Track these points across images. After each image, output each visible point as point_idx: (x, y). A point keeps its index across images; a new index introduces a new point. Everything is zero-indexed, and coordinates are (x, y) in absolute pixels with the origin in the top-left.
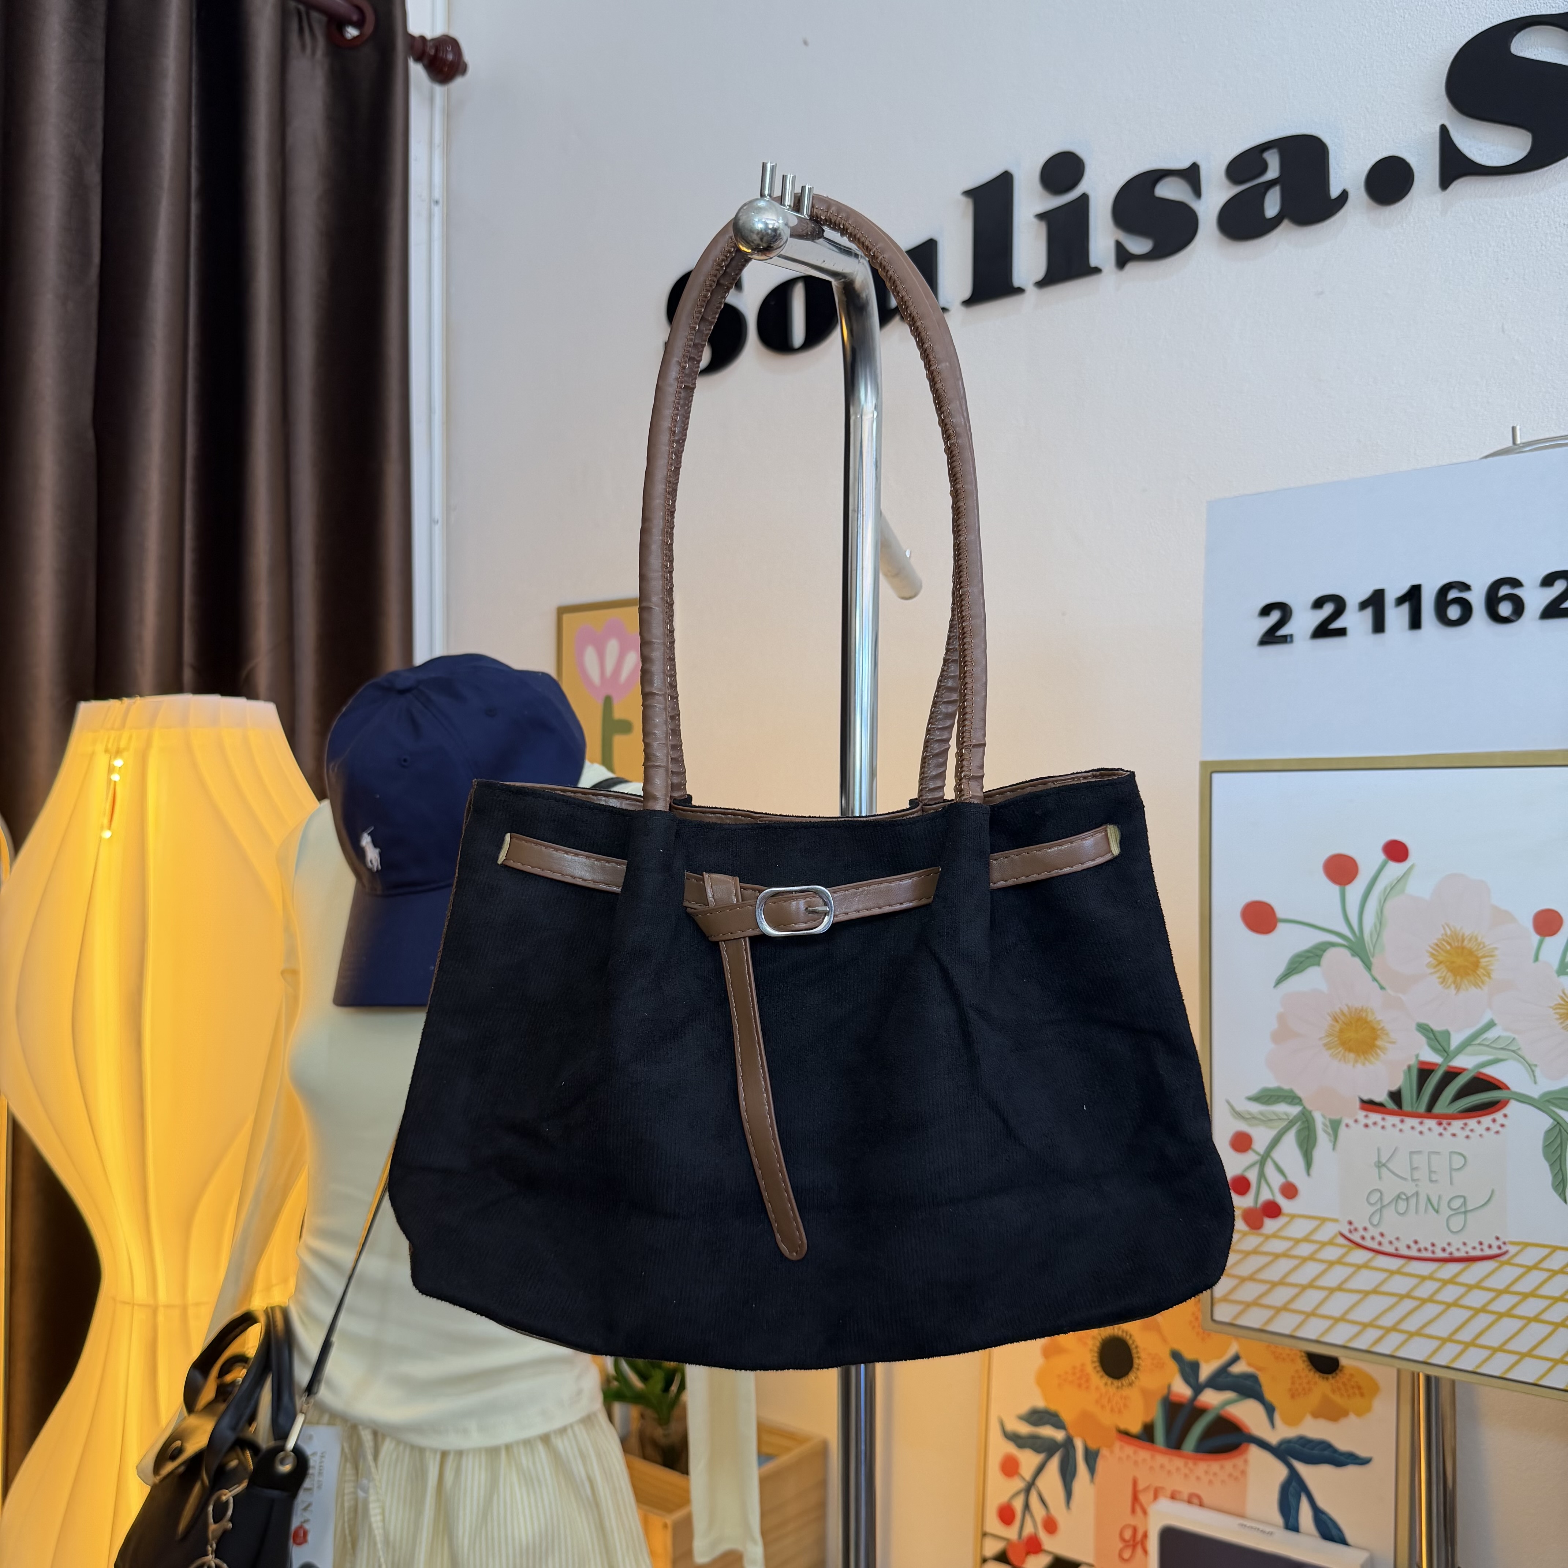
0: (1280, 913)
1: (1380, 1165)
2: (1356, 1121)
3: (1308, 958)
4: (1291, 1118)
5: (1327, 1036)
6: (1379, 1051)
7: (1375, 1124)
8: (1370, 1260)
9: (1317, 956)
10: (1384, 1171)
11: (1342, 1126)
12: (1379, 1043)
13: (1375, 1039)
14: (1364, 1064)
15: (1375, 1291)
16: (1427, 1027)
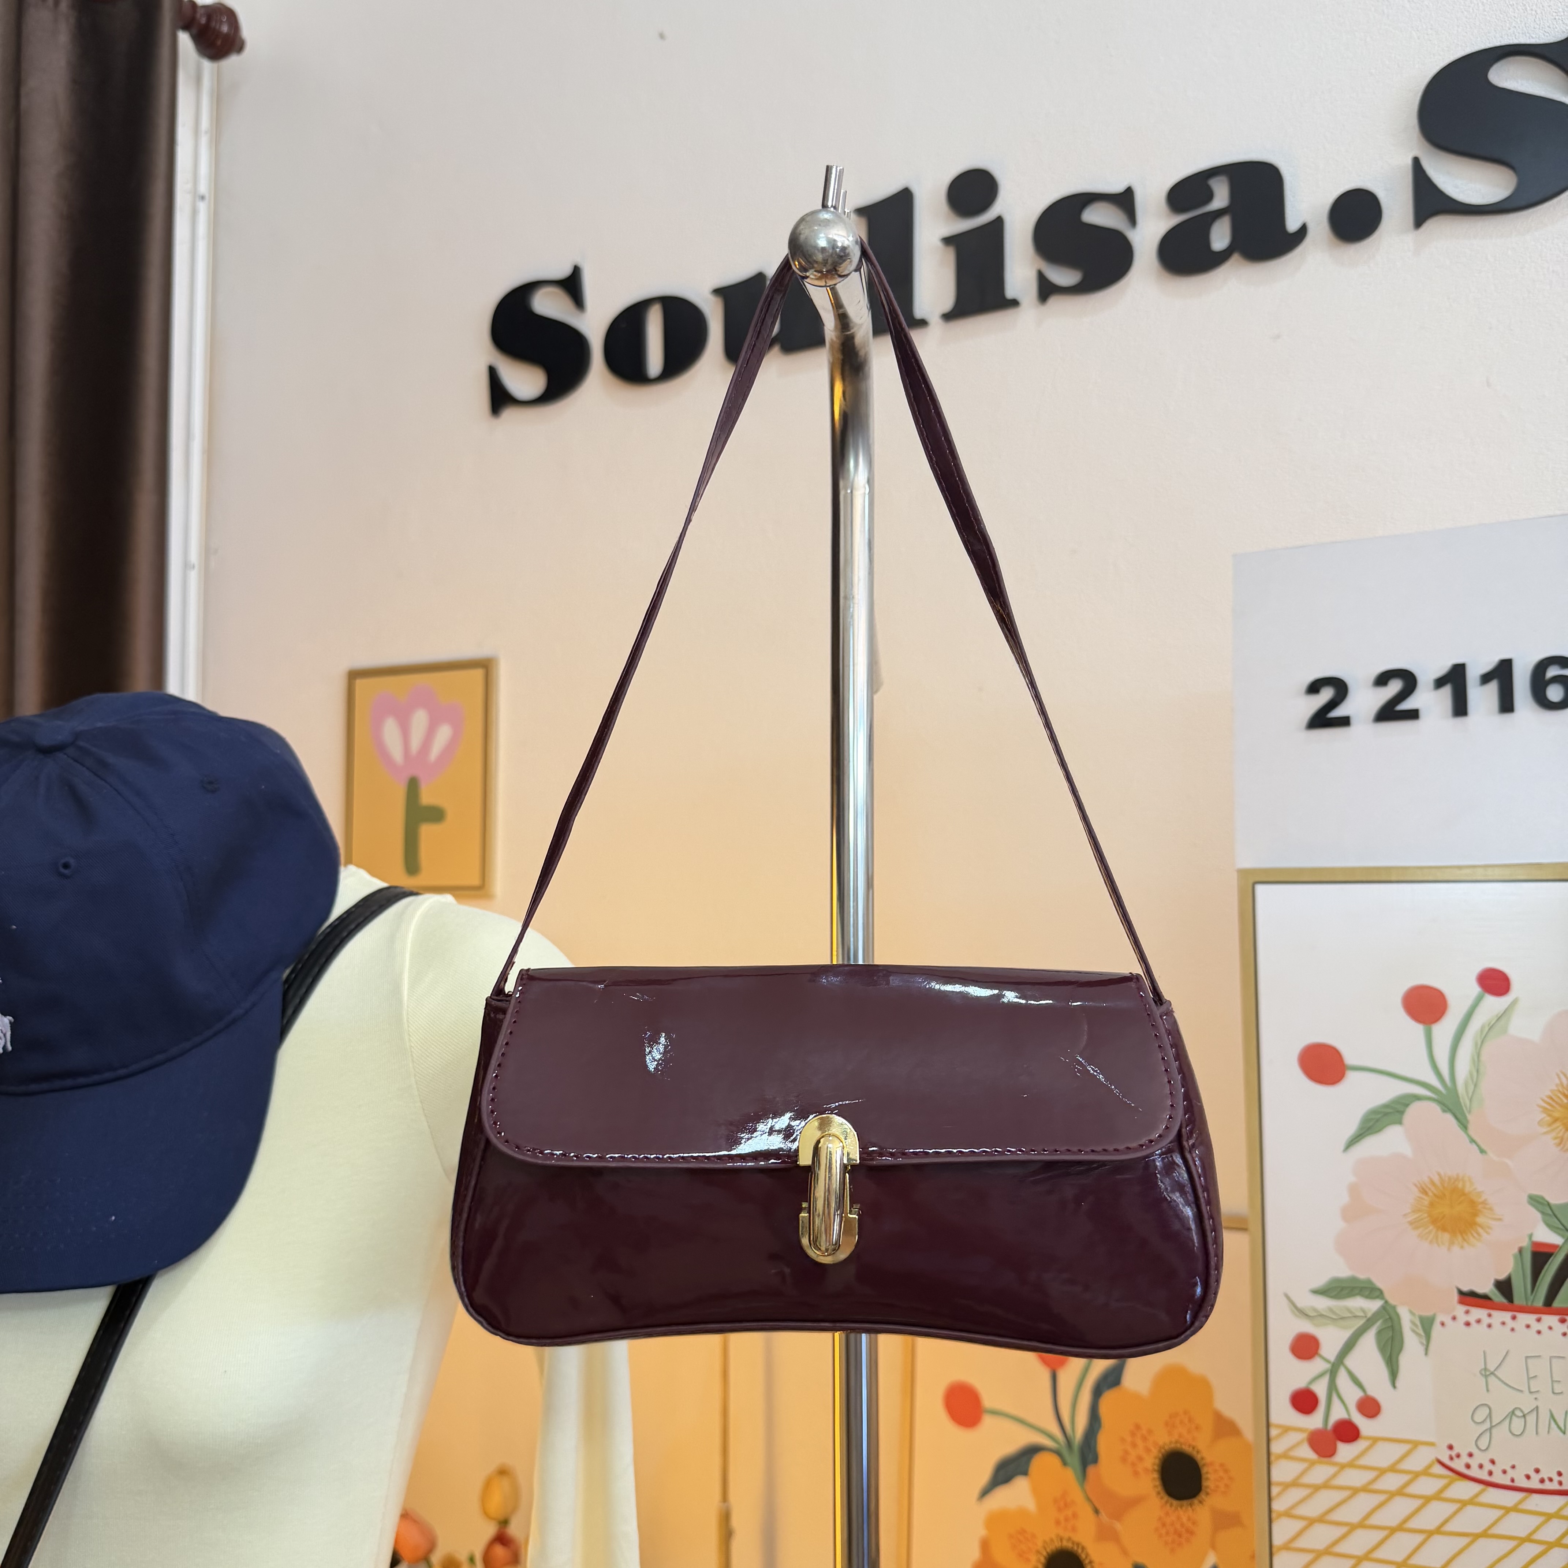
0: (1349, 1058)
1: (1486, 1373)
2: (1454, 1318)
3: (1386, 1114)
4: (1369, 1315)
5: (1414, 1212)
6: (1480, 1230)
7: (1479, 1321)
8: (1477, 1495)
9: (1398, 1112)
10: (1492, 1379)
11: (1437, 1326)
12: (1480, 1220)
13: (1475, 1214)
14: (1462, 1247)
15: (1485, 1534)
16: (1541, 1201)
